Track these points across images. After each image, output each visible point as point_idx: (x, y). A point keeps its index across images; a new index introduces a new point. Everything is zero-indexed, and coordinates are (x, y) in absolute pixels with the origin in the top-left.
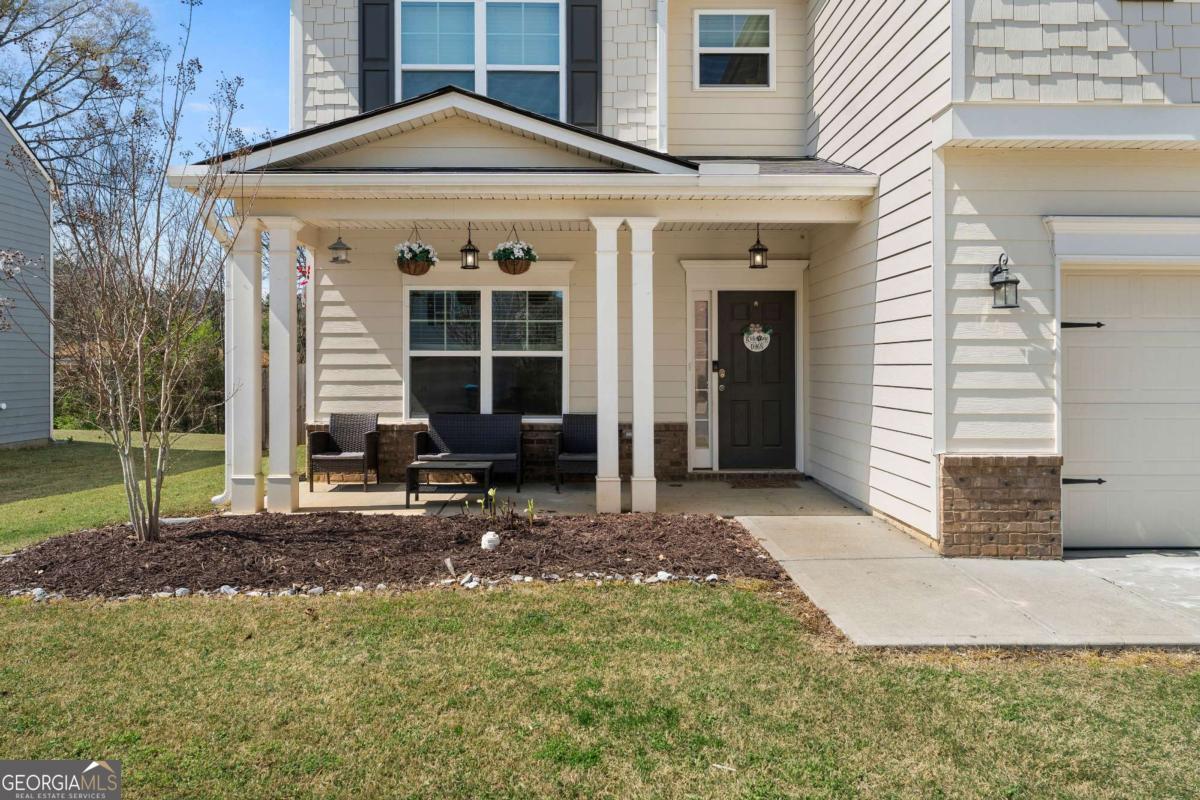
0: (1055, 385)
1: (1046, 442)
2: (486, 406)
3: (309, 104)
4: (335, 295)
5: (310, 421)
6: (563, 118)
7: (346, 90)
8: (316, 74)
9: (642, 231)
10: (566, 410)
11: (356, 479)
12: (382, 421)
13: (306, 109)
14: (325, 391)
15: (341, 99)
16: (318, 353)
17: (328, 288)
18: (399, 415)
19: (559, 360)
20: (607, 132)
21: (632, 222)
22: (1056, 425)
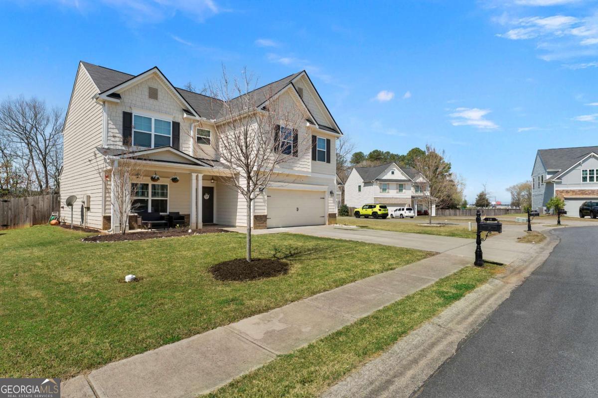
0: (266, 205)
2: (150, 210)
6: (171, 146)
7: (120, 133)
8: (111, 128)
9: (200, 176)
10: (168, 211)
13: (108, 137)
15: (118, 135)
19: (167, 200)
20: (180, 150)
21: (199, 175)
22: (266, 211)
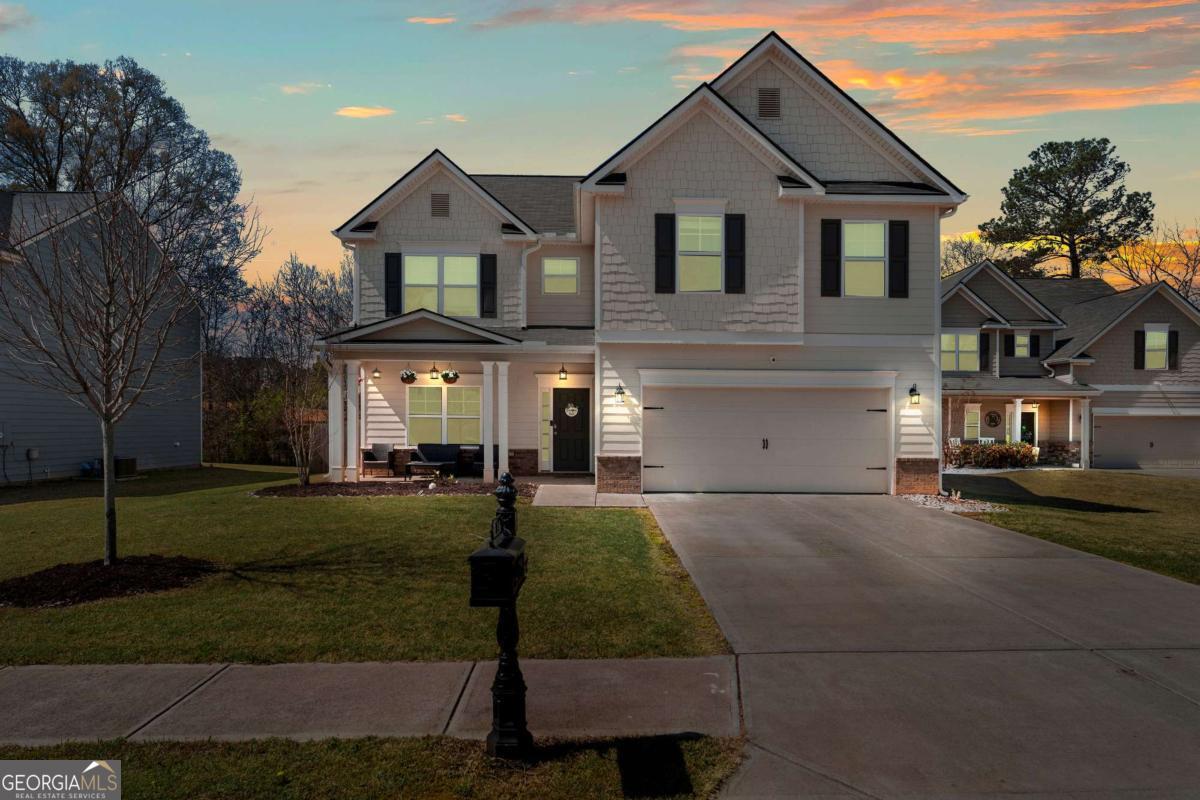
0: (640, 430)
1: (638, 451)
2: (445, 440)
3: (362, 302)
4: (374, 389)
5: (363, 447)
7: (380, 295)
8: (366, 289)
9: (503, 367)
11: (385, 472)
12: (396, 447)
13: (361, 304)
14: (370, 433)
15: (378, 300)
16: (366, 416)
17: (371, 385)
18: (404, 444)
22: (640, 446)
